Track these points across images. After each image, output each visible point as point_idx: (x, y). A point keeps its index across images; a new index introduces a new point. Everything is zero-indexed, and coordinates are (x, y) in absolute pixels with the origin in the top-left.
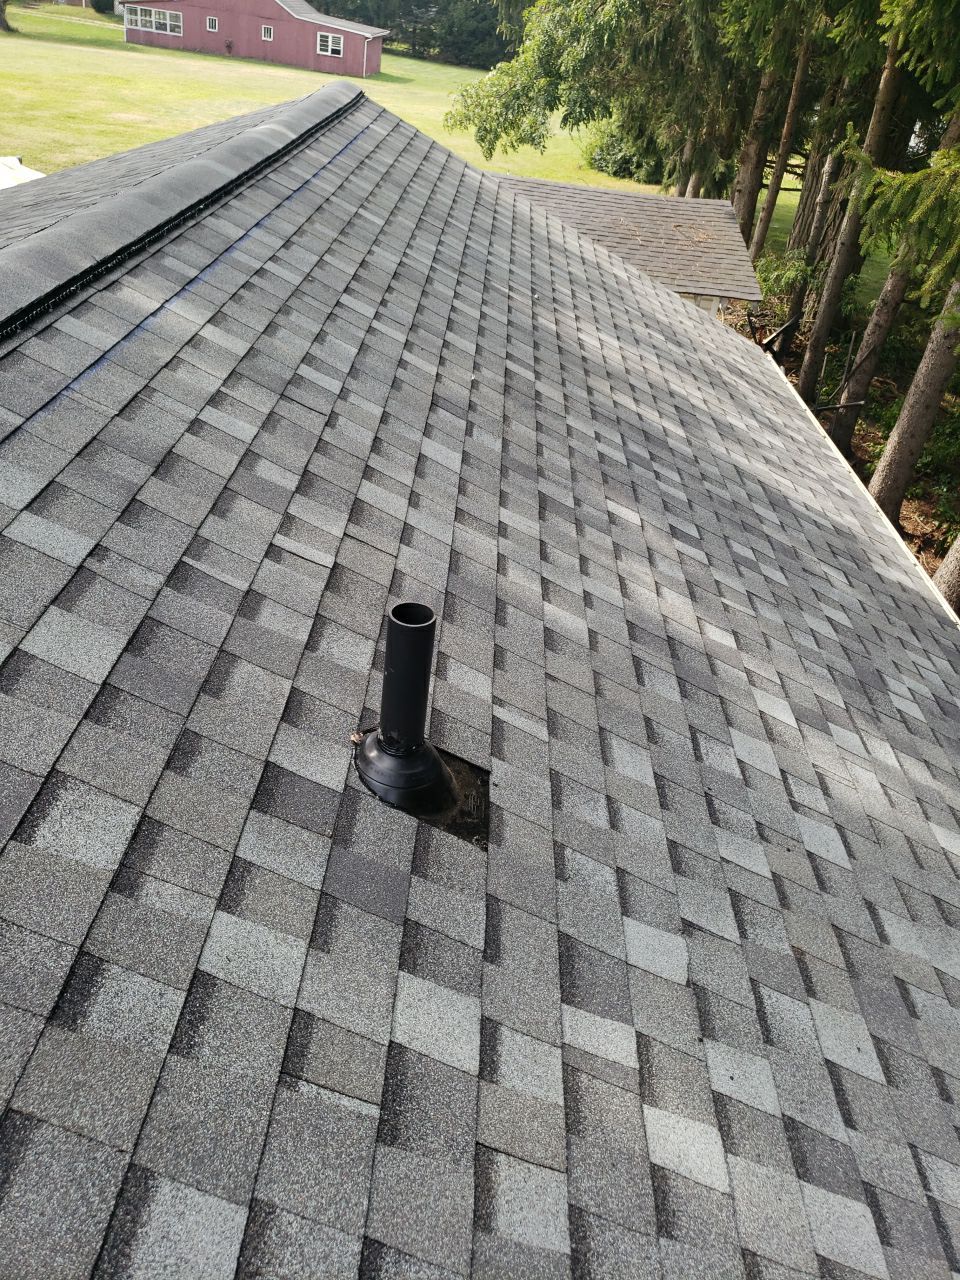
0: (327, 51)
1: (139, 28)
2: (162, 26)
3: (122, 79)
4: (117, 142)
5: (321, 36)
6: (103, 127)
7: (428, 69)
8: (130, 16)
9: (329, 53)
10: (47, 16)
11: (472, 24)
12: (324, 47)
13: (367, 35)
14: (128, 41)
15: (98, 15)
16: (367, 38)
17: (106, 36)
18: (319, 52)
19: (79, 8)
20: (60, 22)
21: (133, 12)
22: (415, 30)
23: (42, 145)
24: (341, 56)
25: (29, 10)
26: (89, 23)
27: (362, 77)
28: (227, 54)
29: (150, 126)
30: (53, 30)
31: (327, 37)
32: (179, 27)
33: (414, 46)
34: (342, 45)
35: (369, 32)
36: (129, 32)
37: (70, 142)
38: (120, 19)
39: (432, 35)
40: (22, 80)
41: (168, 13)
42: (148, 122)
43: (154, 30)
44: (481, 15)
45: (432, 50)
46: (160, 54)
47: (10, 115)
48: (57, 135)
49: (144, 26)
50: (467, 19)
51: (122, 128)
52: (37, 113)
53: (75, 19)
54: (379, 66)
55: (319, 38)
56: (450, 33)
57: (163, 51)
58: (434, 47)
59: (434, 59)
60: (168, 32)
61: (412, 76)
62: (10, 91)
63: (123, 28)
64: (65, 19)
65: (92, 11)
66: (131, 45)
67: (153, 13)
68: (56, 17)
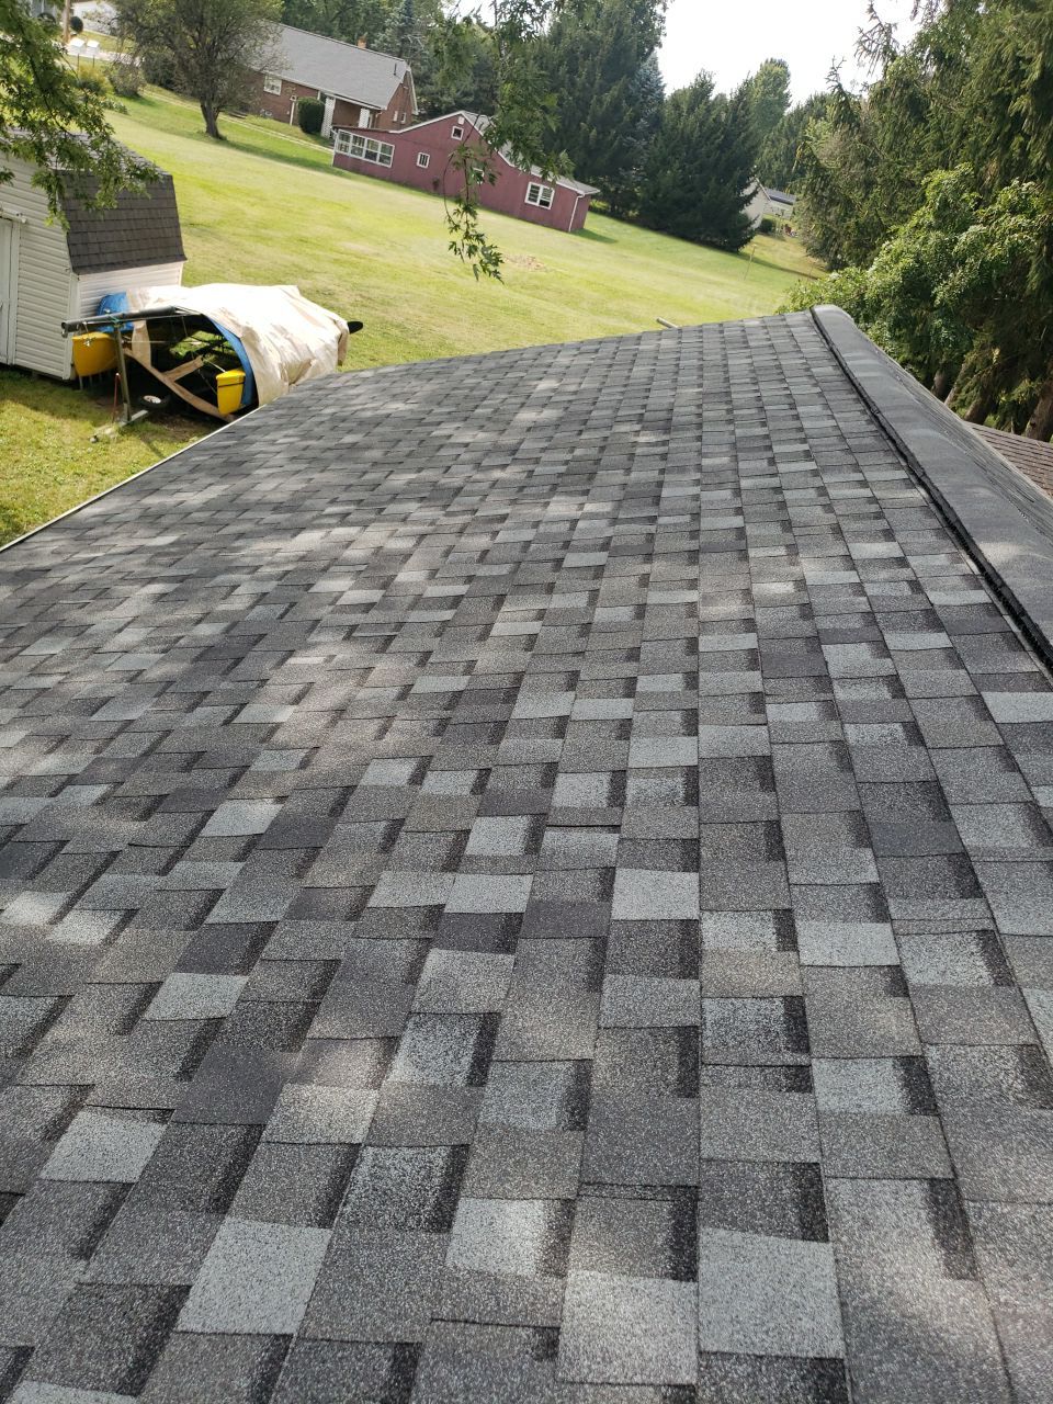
0: (535, 201)
1: (349, 154)
2: (371, 155)
3: (340, 205)
4: (352, 274)
5: (533, 187)
6: (338, 256)
7: (629, 231)
8: (341, 142)
9: (537, 204)
10: (253, 128)
11: (678, 193)
12: (534, 196)
13: (580, 192)
14: (335, 165)
15: (303, 134)
16: (579, 195)
17: (313, 158)
18: (527, 201)
19: (285, 125)
20: (266, 137)
21: (345, 137)
22: (617, 189)
23: (283, 269)
24: (549, 208)
25: (236, 119)
26: (295, 141)
27: (567, 231)
28: (432, 191)
29: (380, 259)
30: (259, 143)
31: (538, 188)
32: (389, 158)
33: (613, 206)
34: (552, 198)
35: (582, 189)
36: (337, 155)
37: (310, 267)
38: (329, 142)
39: (634, 197)
40: (248, 195)
41: (380, 143)
42: (378, 255)
43: (363, 158)
44: (688, 186)
45: (631, 212)
46: (365, 181)
47: (248, 232)
48: (295, 259)
49: (353, 152)
50: (673, 187)
51: (354, 259)
52: (271, 233)
53: (281, 136)
54: (583, 222)
55: (529, 188)
56: (654, 197)
57: (369, 179)
58: (634, 209)
59: (631, 221)
60: (377, 162)
61: (614, 236)
62: (239, 205)
63: (332, 152)
64: (272, 133)
65: (298, 129)
66: (338, 169)
67: (366, 142)
68: (262, 131)
